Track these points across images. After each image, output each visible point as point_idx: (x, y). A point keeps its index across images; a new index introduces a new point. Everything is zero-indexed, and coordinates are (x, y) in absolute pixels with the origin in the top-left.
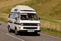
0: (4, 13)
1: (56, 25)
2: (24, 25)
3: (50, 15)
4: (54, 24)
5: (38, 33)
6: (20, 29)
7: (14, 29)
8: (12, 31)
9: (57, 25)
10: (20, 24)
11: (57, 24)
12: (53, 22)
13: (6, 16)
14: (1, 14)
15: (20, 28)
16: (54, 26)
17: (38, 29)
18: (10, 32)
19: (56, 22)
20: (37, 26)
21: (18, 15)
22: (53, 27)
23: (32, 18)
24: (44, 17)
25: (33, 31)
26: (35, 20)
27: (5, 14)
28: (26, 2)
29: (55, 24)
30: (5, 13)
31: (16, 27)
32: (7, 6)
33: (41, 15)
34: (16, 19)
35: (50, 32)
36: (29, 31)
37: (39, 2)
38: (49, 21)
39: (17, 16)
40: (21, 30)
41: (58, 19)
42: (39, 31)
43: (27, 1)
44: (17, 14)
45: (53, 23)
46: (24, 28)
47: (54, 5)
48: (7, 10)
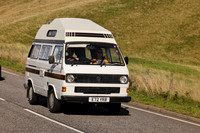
0: (17, 41)
1: (188, 82)
2: (76, 81)
3: (169, 49)
4: (181, 79)
5: (123, 105)
6: (64, 94)
7: (46, 95)
8: (38, 100)
9: (191, 82)
10: (63, 78)
11: (192, 78)
12: (180, 71)
13: (22, 52)
14: (8, 45)
15: (64, 89)
16: (182, 83)
17: (123, 93)
18: (33, 102)
19: (188, 72)
20: (120, 83)
21: (57, 49)
22: (178, 89)
23: (103, 58)
24: (148, 56)
25: (106, 98)
26: (112, 63)
27: (19, 46)
28: (89, 6)
29: (184, 77)
30: (21, 42)
31: (51, 88)
32: (27, 21)
33: (139, 49)
34: (51, 60)
35: (168, 103)
36: (93, 98)
37: (132, 8)
38: (166, 69)
39: (53, 51)
40: (67, 97)
41: (195, 63)
42: (126, 100)
43: (94, 5)
44: (54, 45)
45: (179, 75)
46: (77, 90)
47: (181, 17)
48: (26, 32)
